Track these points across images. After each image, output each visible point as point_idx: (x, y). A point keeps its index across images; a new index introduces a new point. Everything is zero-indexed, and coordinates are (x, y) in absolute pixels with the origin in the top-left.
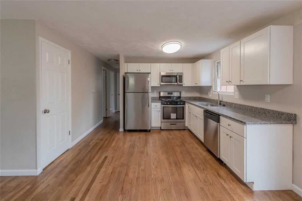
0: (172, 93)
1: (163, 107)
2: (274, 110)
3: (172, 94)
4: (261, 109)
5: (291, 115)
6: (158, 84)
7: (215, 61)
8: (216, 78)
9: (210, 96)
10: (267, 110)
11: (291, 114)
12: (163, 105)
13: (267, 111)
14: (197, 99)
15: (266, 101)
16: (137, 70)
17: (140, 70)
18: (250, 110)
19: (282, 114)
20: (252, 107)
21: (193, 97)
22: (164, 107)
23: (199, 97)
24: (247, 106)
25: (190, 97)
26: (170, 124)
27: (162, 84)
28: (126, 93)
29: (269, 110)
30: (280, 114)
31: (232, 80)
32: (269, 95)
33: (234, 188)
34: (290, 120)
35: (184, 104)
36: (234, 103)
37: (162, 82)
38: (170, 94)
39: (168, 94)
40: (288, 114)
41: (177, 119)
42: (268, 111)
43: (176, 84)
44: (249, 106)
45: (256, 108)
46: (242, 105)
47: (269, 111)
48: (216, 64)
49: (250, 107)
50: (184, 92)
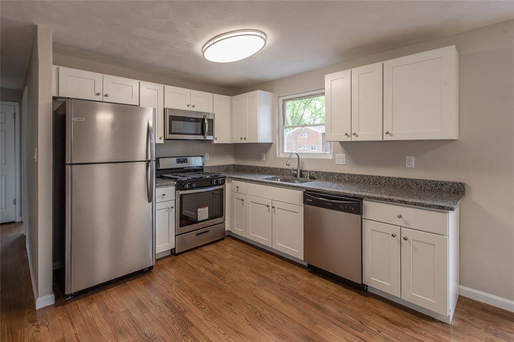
0: (187, 159)
1: (181, 196)
2: (427, 180)
3: (185, 161)
4: (400, 179)
5: (459, 185)
6: (160, 138)
7: (279, 97)
8: (281, 128)
9: (267, 162)
10: (412, 180)
11: (460, 183)
12: (181, 190)
13: (412, 182)
14: (230, 170)
15: (407, 166)
16: (98, 94)
17: (106, 95)
18: (376, 182)
19: (443, 184)
20: (379, 177)
21: (223, 166)
22: (184, 196)
23: (234, 165)
24: (367, 176)
25: (219, 166)
26: (197, 235)
27: (169, 136)
28: (68, 168)
29: (416, 179)
30: (438, 185)
31: (359, 132)
32: (413, 157)
33: (434, 335)
34: (458, 192)
35: (223, 183)
36: (337, 173)
37: (171, 133)
38: (182, 162)
39: (179, 161)
40: (454, 183)
41: (211, 218)
42: (414, 182)
43: (201, 137)
44: (372, 176)
45: (389, 179)
46: (355, 175)
47: (416, 182)
48: (281, 103)
49: (374, 178)
50: (208, 157)
